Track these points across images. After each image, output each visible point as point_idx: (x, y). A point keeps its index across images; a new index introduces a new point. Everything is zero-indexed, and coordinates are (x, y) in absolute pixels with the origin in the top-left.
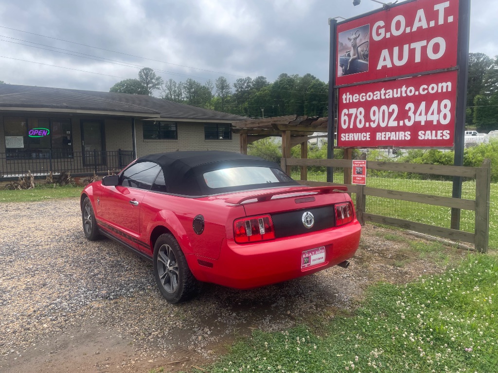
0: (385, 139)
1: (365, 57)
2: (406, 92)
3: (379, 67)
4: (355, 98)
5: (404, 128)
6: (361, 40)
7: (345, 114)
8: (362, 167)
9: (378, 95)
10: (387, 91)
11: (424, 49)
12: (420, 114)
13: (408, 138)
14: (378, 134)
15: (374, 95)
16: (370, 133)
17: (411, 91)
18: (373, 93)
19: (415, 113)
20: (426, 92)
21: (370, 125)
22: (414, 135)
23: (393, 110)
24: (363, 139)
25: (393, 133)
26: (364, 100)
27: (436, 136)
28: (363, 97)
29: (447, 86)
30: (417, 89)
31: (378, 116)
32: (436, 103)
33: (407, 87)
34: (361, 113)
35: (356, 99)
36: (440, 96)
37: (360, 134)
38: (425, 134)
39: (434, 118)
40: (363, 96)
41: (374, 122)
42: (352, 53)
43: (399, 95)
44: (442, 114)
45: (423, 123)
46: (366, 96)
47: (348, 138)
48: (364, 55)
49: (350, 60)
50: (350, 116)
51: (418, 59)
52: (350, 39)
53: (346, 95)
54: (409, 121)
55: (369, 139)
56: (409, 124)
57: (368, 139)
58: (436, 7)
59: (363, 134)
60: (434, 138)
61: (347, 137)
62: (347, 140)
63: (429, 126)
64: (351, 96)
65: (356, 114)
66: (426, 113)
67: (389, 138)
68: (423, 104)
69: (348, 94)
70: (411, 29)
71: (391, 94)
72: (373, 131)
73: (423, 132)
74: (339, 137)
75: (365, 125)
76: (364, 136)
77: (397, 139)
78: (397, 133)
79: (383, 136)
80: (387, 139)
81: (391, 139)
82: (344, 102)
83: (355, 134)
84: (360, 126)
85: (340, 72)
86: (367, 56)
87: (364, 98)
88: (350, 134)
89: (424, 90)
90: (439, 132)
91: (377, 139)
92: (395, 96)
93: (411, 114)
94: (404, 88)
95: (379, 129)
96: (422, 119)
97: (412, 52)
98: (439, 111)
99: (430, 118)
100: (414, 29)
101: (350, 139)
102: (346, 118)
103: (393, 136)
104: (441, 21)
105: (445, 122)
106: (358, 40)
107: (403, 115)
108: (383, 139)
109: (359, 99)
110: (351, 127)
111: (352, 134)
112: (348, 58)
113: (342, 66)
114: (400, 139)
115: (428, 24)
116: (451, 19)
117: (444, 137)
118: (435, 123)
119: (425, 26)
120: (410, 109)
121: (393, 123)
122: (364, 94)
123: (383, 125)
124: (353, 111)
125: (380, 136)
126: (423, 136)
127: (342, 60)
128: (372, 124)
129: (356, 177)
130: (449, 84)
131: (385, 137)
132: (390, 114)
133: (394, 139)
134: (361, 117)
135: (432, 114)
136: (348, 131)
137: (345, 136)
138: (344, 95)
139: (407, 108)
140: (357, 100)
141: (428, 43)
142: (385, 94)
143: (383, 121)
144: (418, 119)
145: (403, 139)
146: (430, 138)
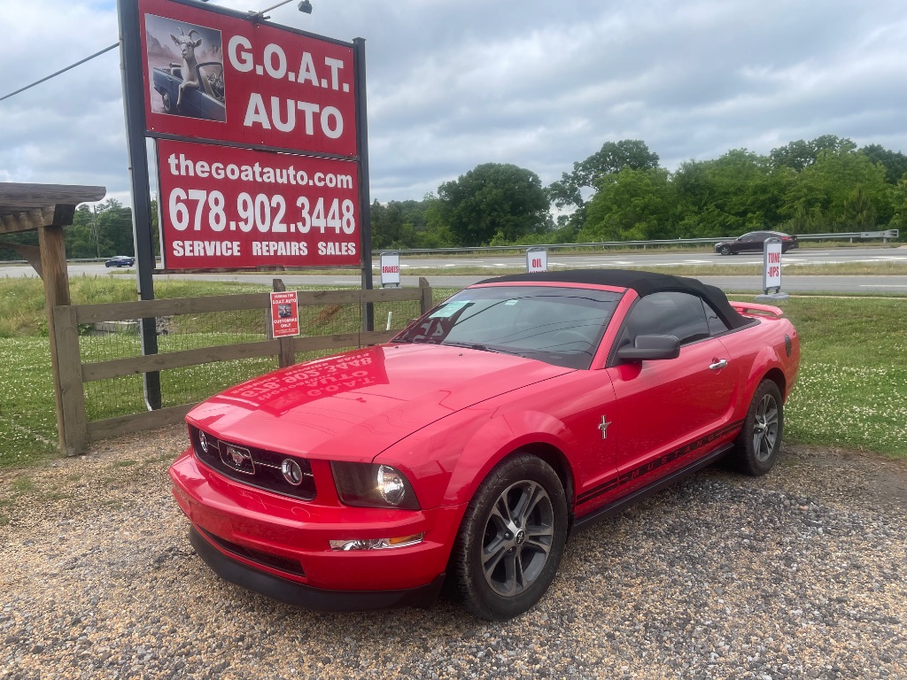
0: (268, 254)
1: (218, 93)
2: (295, 177)
3: (248, 122)
4: (202, 169)
5: (297, 237)
6: (204, 54)
7: (178, 200)
8: (289, 305)
9: (250, 173)
10: (266, 170)
11: (317, 117)
12: (318, 217)
13: (305, 252)
14: (254, 243)
15: (241, 171)
16: (238, 243)
17: (302, 178)
18: (240, 169)
19: (311, 213)
20: (322, 184)
21: (237, 226)
22: (313, 248)
23: (278, 204)
24: (225, 254)
25: (281, 244)
26: (222, 176)
27: (340, 250)
28: (219, 171)
29: (347, 181)
30: (311, 177)
31: (252, 211)
32: (336, 202)
33: (297, 170)
34: (217, 202)
35: (203, 172)
36: (341, 194)
37: (218, 243)
38: (326, 247)
39: (336, 224)
40: (218, 168)
41: (246, 221)
42: (185, 71)
43: (285, 180)
44: (345, 219)
45: (322, 231)
46: (225, 169)
47: (192, 251)
48: (214, 87)
49: (182, 85)
50: (191, 205)
51: (310, 130)
52: (177, 41)
53: (178, 157)
54: (304, 225)
55: (239, 254)
56: (304, 230)
57: (236, 253)
58: (328, 61)
59: (224, 243)
60: (338, 253)
61: (188, 248)
62: (188, 254)
63: (330, 235)
64: (190, 163)
65: (207, 203)
66: (326, 217)
67: (276, 252)
68: (320, 202)
69: (182, 156)
70: (297, 77)
71: (270, 175)
72: (246, 240)
73: (324, 244)
74: (169, 250)
75: (228, 225)
76: (227, 249)
77: (289, 254)
78: (288, 243)
79: (265, 249)
80: (272, 254)
81: (279, 254)
82: (174, 172)
83: (207, 243)
84: (218, 228)
85: (157, 103)
86: (221, 91)
87: (222, 172)
88: (196, 243)
89: (320, 180)
90: (344, 244)
91: (255, 254)
92: (280, 181)
93: (305, 213)
94: (291, 171)
95: (255, 235)
96: (321, 224)
97: (300, 115)
98: (341, 216)
99: (331, 223)
100: (301, 80)
101: (196, 254)
102: (183, 208)
103: (283, 249)
104: (335, 86)
105: (350, 231)
106: (198, 52)
107: (293, 215)
108: (265, 254)
109: (210, 172)
110: (197, 227)
111: (201, 243)
112: (176, 79)
113: (161, 91)
114: (293, 254)
115: (320, 82)
116: (346, 88)
117: (350, 252)
118: (338, 231)
119: (315, 83)
120: (303, 205)
121: (279, 228)
122: (221, 166)
123: (263, 229)
124: (198, 195)
125: (258, 248)
126: (324, 249)
127: (158, 78)
128: (242, 224)
129: (279, 324)
130: (349, 178)
131: (268, 251)
132: (274, 211)
133: (284, 254)
134: (217, 210)
135: (333, 217)
136: (189, 234)
137: (183, 247)
138: (173, 156)
139: (299, 204)
140: (206, 175)
141: (321, 109)
142: (262, 174)
143: (263, 222)
144: (316, 223)
145: (297, 254)
146: (333, 253)
